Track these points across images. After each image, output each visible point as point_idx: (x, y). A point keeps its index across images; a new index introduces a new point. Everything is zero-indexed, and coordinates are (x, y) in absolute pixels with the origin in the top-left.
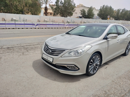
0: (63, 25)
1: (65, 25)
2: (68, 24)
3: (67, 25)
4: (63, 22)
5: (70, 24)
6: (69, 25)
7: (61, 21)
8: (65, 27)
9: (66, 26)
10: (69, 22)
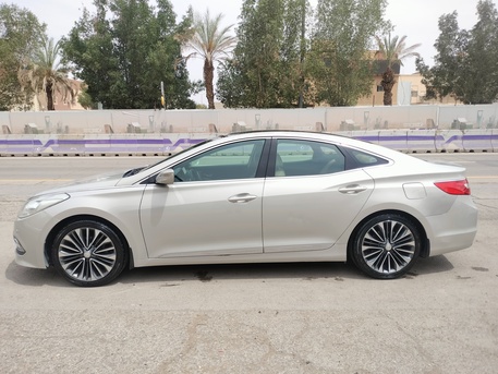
0: (433, 138)
1: (441, 138)
2: (458, 133)
3: (455, 138)
4: (431, 124)
5: (468, 133)
6: (465, 138)
7: (423, 123)
8: (441, 149)
9: (449, 141)
10: (463, 127)
